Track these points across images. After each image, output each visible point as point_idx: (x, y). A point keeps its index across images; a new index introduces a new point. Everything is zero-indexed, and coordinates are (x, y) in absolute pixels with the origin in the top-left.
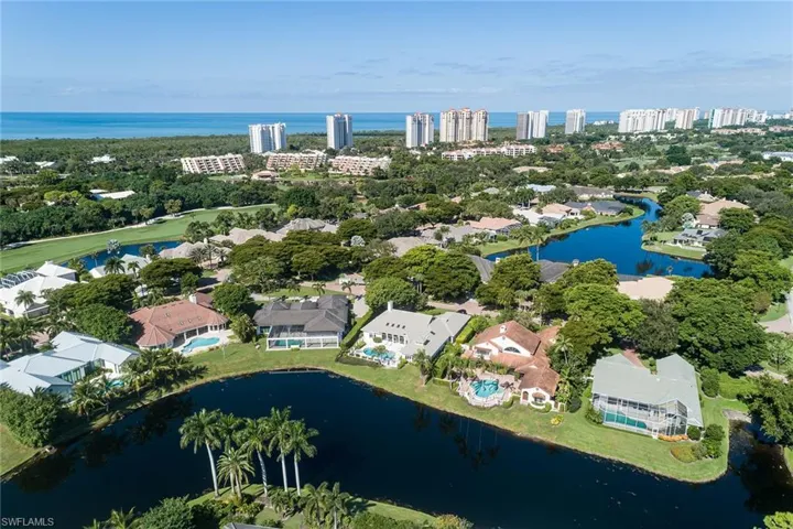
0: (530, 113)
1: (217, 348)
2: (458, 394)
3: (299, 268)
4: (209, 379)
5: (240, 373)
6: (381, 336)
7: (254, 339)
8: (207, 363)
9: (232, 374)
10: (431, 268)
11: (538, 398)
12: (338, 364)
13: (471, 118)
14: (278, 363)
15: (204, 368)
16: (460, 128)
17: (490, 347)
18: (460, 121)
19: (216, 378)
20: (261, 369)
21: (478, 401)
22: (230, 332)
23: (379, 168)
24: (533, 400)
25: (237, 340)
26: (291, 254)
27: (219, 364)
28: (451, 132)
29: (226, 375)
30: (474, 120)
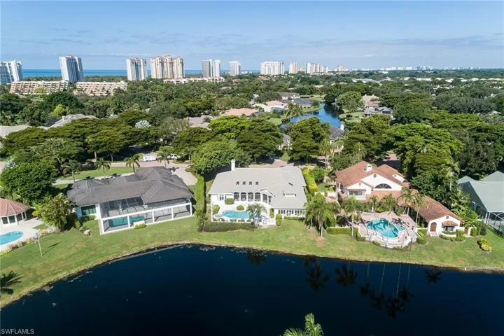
0: (210, 60)
1: (24, 244)
2: (363, 239)
3: (98, 148)
4: (25, 291)
5: (73, 271)
6: (232, 197)
7: (77, 224)
8: (14, 269)
9: (62, 275)
10: (242, 133)
11: (447, 227)
12: (205, 234)
13: (172, 63)
14: (125, 246)
15: (11, 276)
16: (165, 69)
17: (363, 187)
18: (165, 64)
19: (37, 286)
20: (104, 260)
21: (392, 242)
22: (35, 222)
23: (119, 89)
24: (442, 230)
25: (52, 228)
26: (84, 136)
27: (37, 265)
28: (160, 73)
29: (52, 279)
30: (175, 64)
